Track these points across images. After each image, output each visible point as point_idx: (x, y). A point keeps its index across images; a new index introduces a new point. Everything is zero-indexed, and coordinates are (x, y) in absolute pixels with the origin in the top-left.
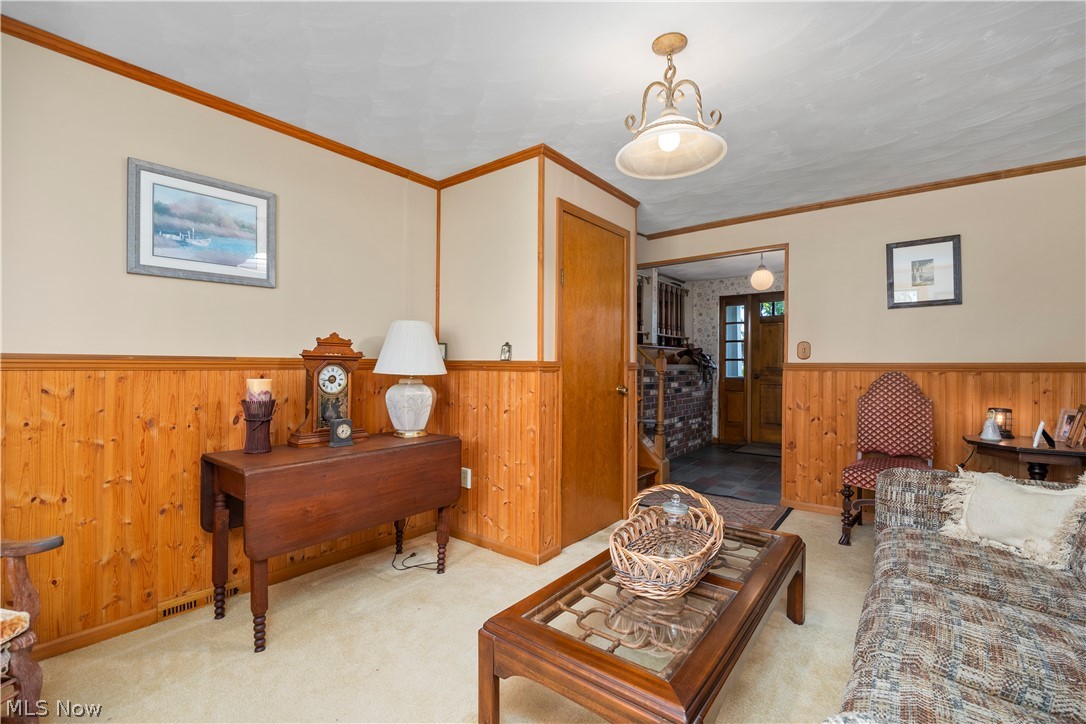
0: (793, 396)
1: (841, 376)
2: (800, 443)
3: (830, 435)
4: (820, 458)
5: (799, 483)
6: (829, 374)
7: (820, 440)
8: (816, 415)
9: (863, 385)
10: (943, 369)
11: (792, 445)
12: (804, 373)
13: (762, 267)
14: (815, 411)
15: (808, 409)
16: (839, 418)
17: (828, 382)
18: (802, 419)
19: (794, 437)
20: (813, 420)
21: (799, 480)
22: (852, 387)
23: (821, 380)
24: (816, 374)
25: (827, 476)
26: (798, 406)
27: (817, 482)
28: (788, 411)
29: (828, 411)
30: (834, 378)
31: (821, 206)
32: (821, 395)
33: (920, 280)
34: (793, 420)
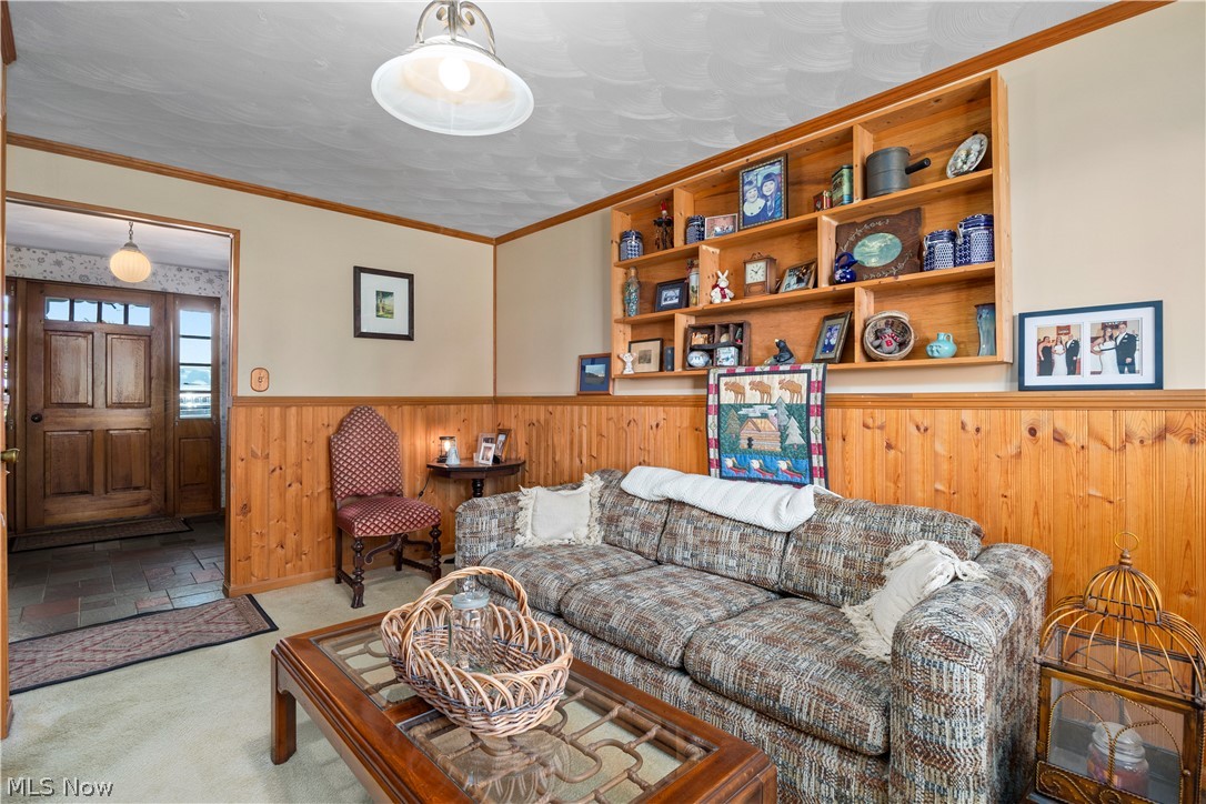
0: (247, 442)
1: (308, 412)
2: (256, 504)
3: (296, 486)
4: (282, 518)
5: (255, 559)
6: (294, 410)
7: (282, 495)
8: (277, 464)
9: (331, 423)
10: (401, 402)
11: (246, 509)
12: (261, 409)
13: (130, 246)
14: (275, 459)
15: (267, 456)
16: (305, 464)
17: (292, 422)
18: (258, 471)
19: (249, 498)
20: (273, 471)
21: (255, 553)
22: (320, 425)
23: (284, 418)
24: (277, 410)
25: (291, 540)
26: (254, 455)
27: (279, 549)
28: (239, 463)
29: (292, 457)
30: (299, 414)
31: (285, 196)
32: (284, 437)
33: (383, 312)
34: (246, 474)
